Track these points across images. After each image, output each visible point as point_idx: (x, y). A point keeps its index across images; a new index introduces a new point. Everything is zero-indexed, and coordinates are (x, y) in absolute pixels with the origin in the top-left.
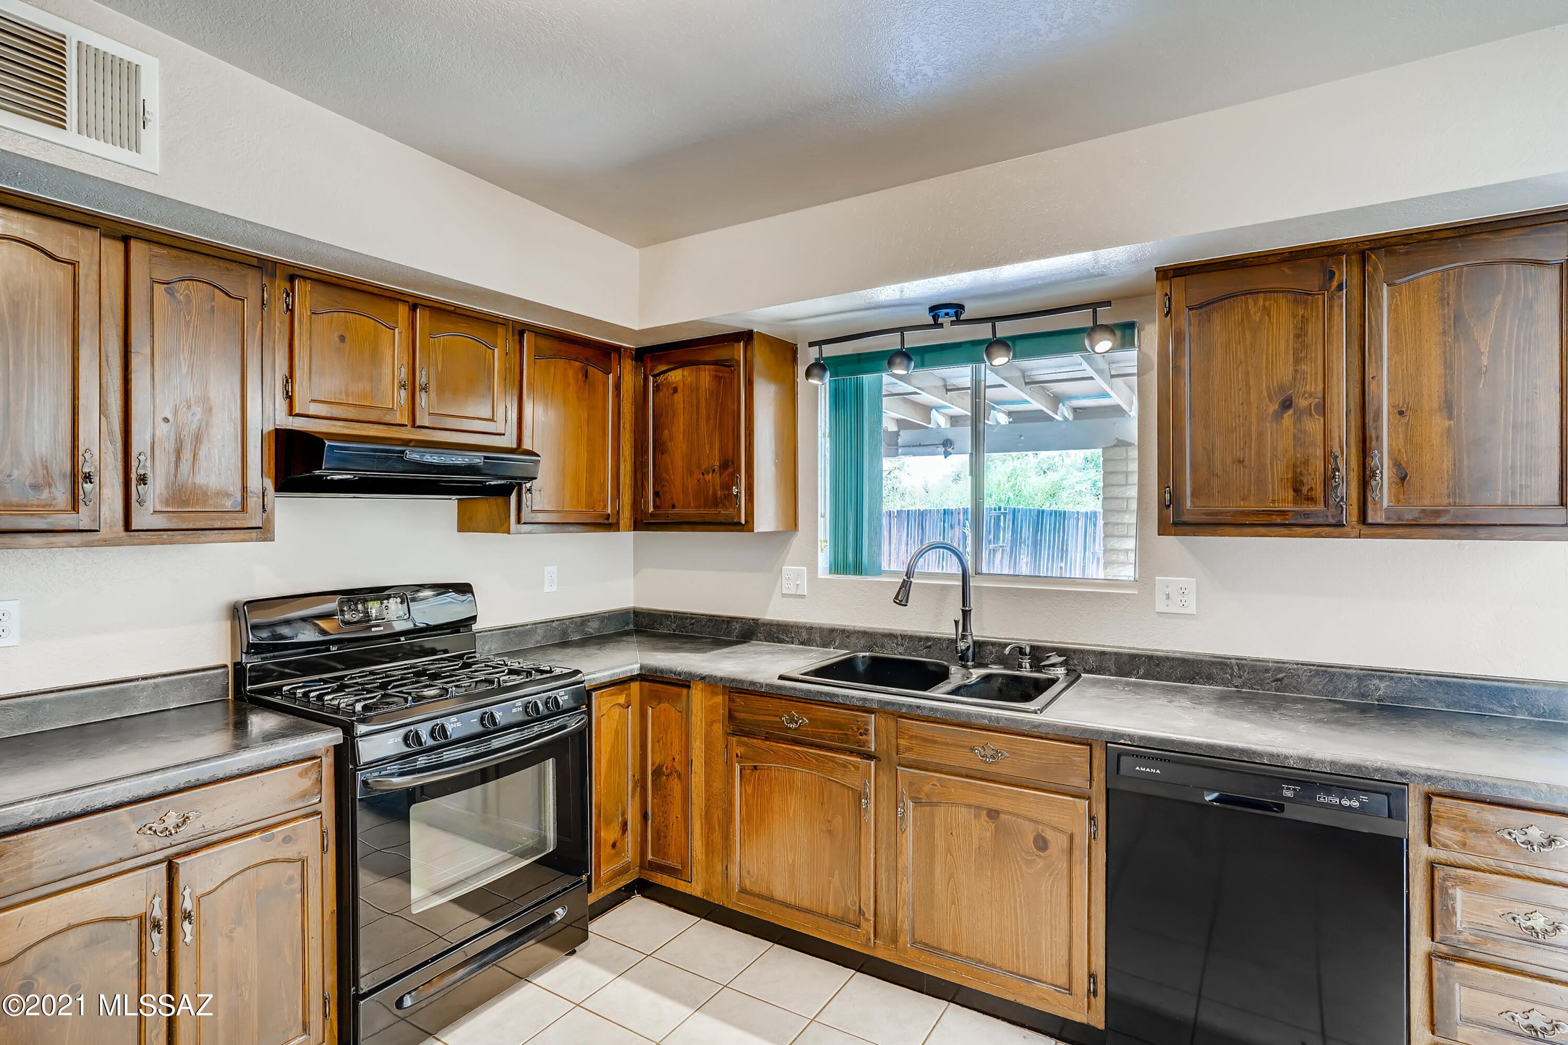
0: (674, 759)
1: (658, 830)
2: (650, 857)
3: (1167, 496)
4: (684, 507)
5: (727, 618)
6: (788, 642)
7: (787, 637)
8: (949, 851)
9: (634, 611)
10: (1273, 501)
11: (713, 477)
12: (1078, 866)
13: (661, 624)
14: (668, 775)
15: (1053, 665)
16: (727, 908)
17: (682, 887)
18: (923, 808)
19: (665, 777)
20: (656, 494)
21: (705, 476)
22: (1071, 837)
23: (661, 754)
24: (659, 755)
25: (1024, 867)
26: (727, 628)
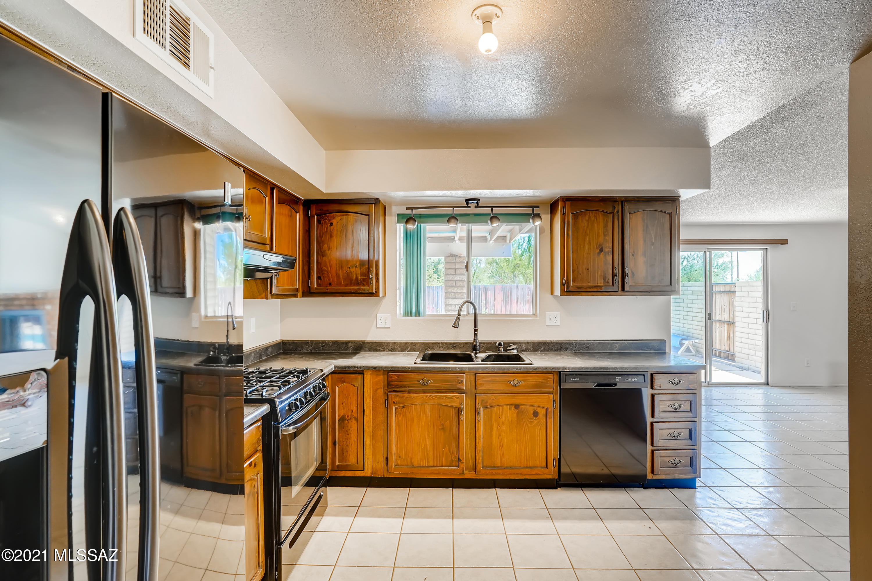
0: (352, 411)
1: (342, 449)
2: (337, 464)
3: (564, 281)
4: (337, 285)
5: (345, 341)
6: (382, 351)
7: (381, 348)
8: (499, 425)
9: (283, 342)
10: (598, 283)
11: (356, 270)
12: (550, 419)
13: (302, 347)
14: (349, 420)
15: (512, 349)
16: (386, 477)
17: (358, 474)
18: (487, 410)
19: (347, 421)
20: (319, 278)
21: (351, 269)
22: (547, 409)
23: (344, 410)
24: (343, 410)
25: (529, 425)
26: (346, 346)
